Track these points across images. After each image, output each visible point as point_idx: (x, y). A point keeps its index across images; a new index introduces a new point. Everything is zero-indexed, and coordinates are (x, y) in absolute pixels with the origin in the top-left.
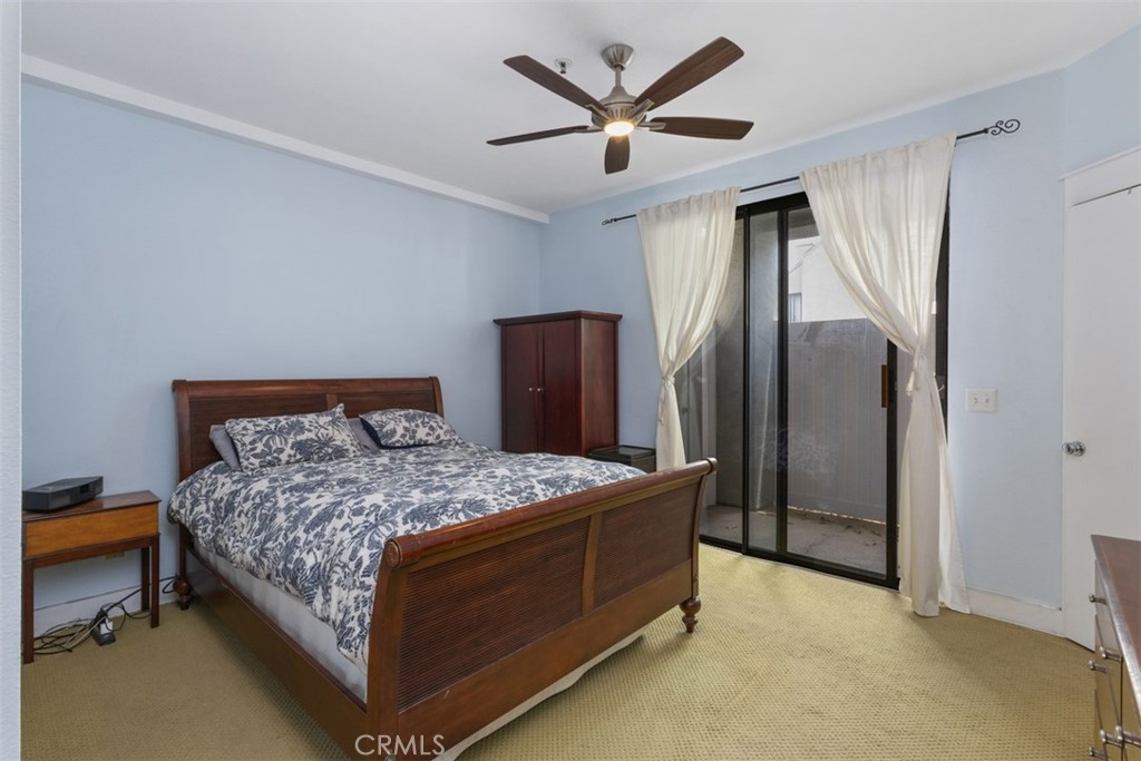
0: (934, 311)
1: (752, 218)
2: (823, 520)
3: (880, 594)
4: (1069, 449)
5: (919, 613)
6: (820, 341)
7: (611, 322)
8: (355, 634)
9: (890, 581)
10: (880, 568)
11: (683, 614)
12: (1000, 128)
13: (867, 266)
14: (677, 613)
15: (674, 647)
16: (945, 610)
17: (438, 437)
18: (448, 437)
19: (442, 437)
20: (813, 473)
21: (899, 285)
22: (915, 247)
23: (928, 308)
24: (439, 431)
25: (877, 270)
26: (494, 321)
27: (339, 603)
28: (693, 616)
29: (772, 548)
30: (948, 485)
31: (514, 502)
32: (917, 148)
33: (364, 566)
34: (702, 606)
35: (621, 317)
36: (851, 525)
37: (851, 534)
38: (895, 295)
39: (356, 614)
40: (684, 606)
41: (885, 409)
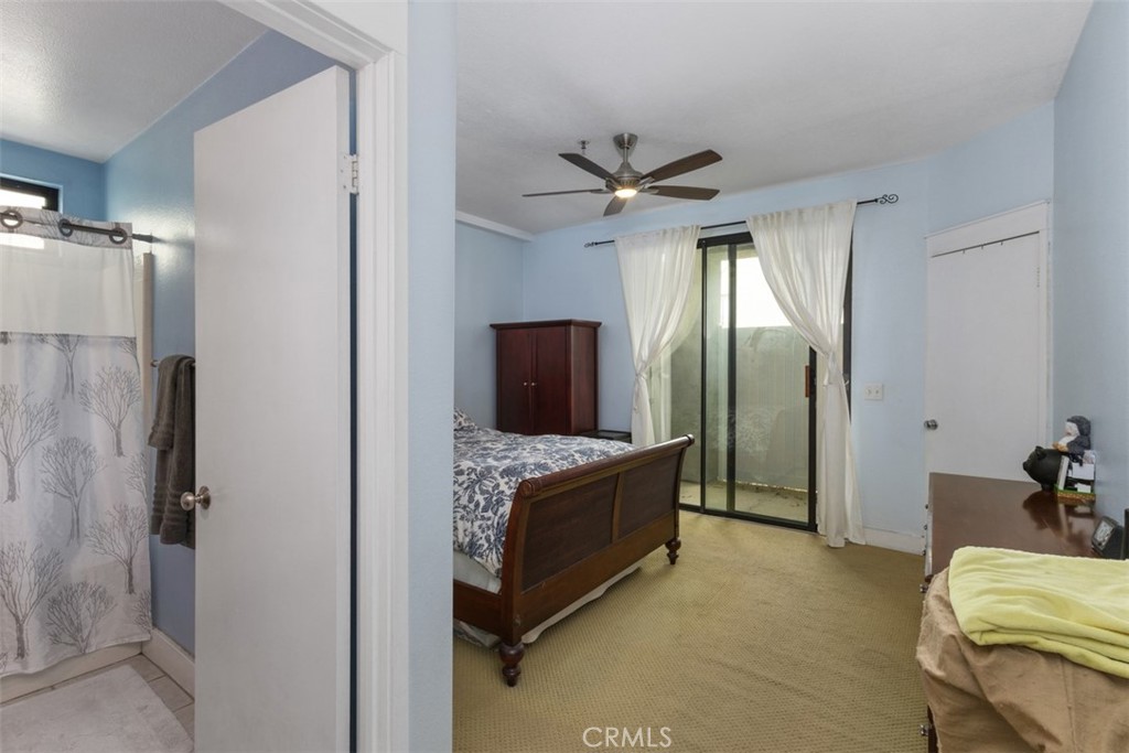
0: (842, 322)
1: (708, 249)
2: (758, 490)
3: (804, 536)
4: (929, 426)
5: (832, 545)
6: (760, 346)
7: (593, 329)
8: (485, 548)
9: (811, 527)
10: (805, 519)
11: (668, 551)
12: (886, 199)
13: (795, 290)
14: (663, 550)
15: (663, 574)
16: (848, 543)
17: (460, 424)
18: (467, 424)
19: (463, 424)
20: (751, 451)
21: (818, 308)
22: (829, 280)
23: (838, 320)
24: (461, 419)
25: (803, 297)
26: (491, 325)
27: (465, 531)
28: (675, 552)
29: (724, 507)
30: (851, 454)
31: (566, 465)
32: (831, 208)
33: (482, 505)
34: (682, 545)
35: (600, 324)
36: (779, 492)
37: (780, 500)
38: (816, 314)
39: (484, 536)
40: (668, 545)
41: (808, 399)
